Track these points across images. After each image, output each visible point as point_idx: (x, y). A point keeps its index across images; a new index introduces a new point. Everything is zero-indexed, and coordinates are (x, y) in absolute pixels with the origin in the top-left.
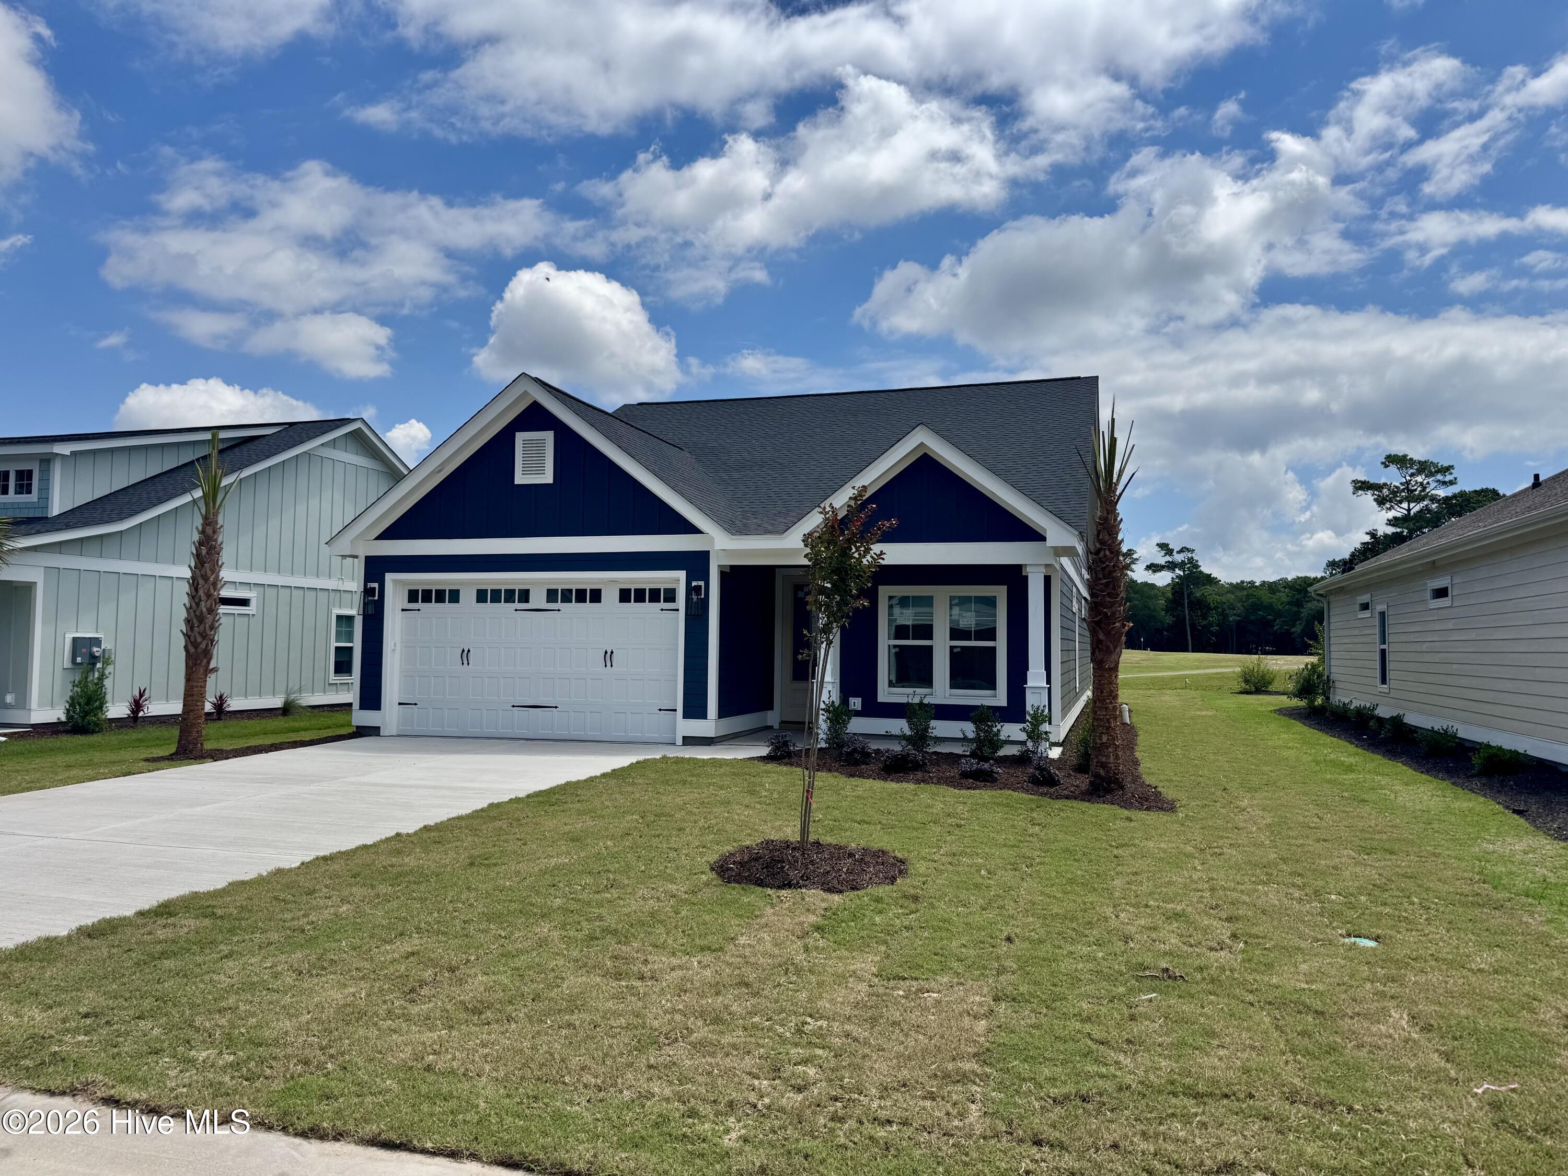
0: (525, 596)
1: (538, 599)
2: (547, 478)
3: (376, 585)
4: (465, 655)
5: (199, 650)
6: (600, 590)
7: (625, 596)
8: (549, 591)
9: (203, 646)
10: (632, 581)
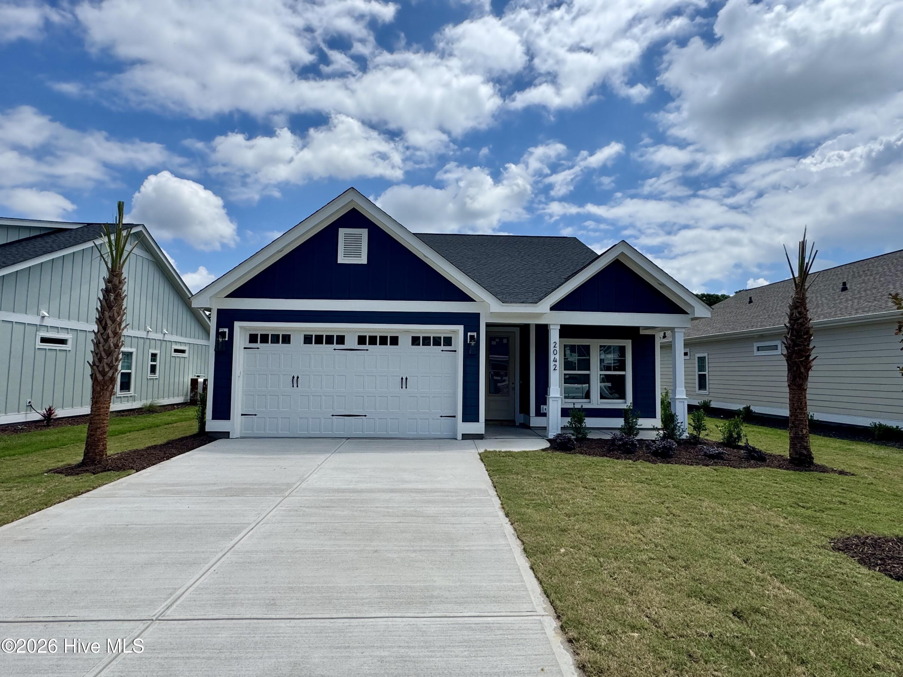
0: (341, 340)
1: (351, 342)
2: (363, 260)
3: (226, 330)
4: (295, 380)
5: (107, 378)
6: (398, 337)
7: (415, 341)
8: (359, 337)
9: (110, 374)
10: (421, 331)
